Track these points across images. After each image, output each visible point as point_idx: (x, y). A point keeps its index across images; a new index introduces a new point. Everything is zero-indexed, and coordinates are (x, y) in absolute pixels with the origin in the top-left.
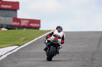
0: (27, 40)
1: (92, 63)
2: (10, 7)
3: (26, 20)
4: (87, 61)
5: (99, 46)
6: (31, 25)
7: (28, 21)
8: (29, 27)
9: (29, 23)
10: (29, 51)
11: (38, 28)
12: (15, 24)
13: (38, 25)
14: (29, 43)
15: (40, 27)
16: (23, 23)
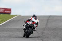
0: (3, 21)
1: (43, 35)
3: (2, 8)
4: (40, 34)
5: (47, 24)
6: (5, 11)
7: (4, 9)
8: (4, 13)
9: (4, 11)
10: (4, 28)
11: (9, 13)
13: (10, 12)
14: (5, 22)
15: (11, 13)
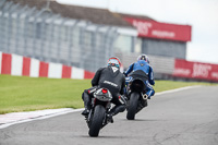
2: (171, 35)
12: (180, 71)
16: (198, 72)
